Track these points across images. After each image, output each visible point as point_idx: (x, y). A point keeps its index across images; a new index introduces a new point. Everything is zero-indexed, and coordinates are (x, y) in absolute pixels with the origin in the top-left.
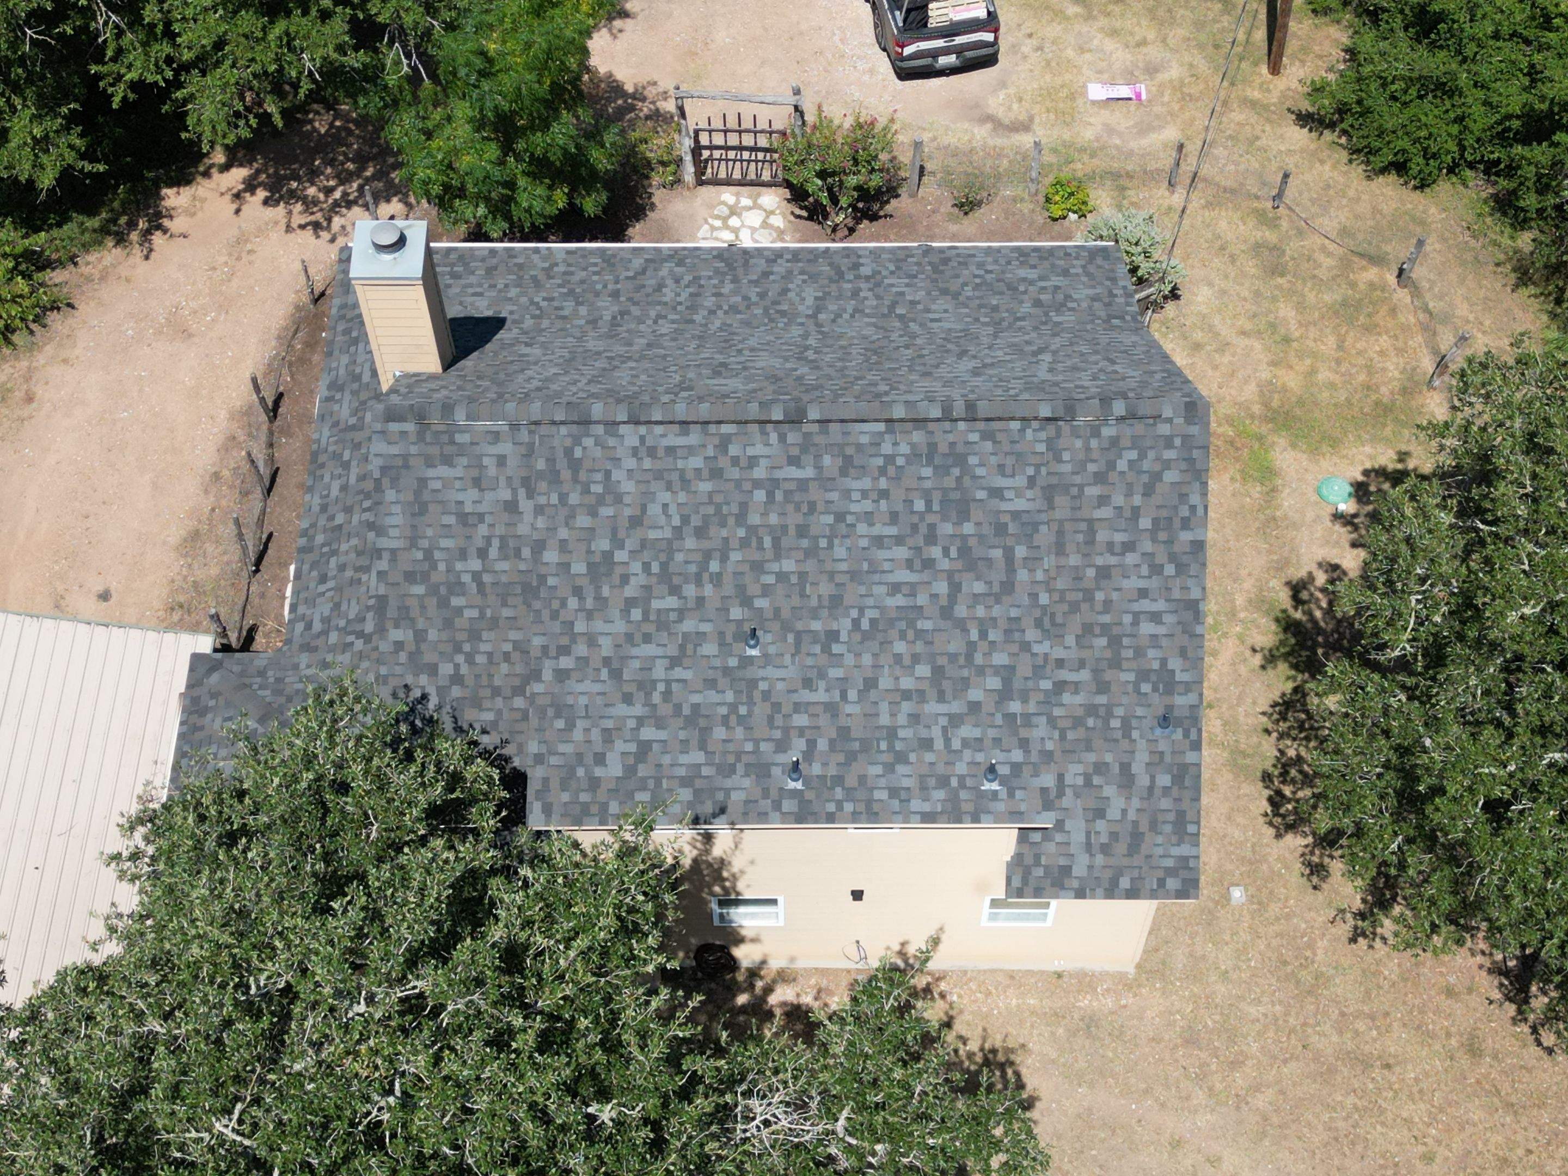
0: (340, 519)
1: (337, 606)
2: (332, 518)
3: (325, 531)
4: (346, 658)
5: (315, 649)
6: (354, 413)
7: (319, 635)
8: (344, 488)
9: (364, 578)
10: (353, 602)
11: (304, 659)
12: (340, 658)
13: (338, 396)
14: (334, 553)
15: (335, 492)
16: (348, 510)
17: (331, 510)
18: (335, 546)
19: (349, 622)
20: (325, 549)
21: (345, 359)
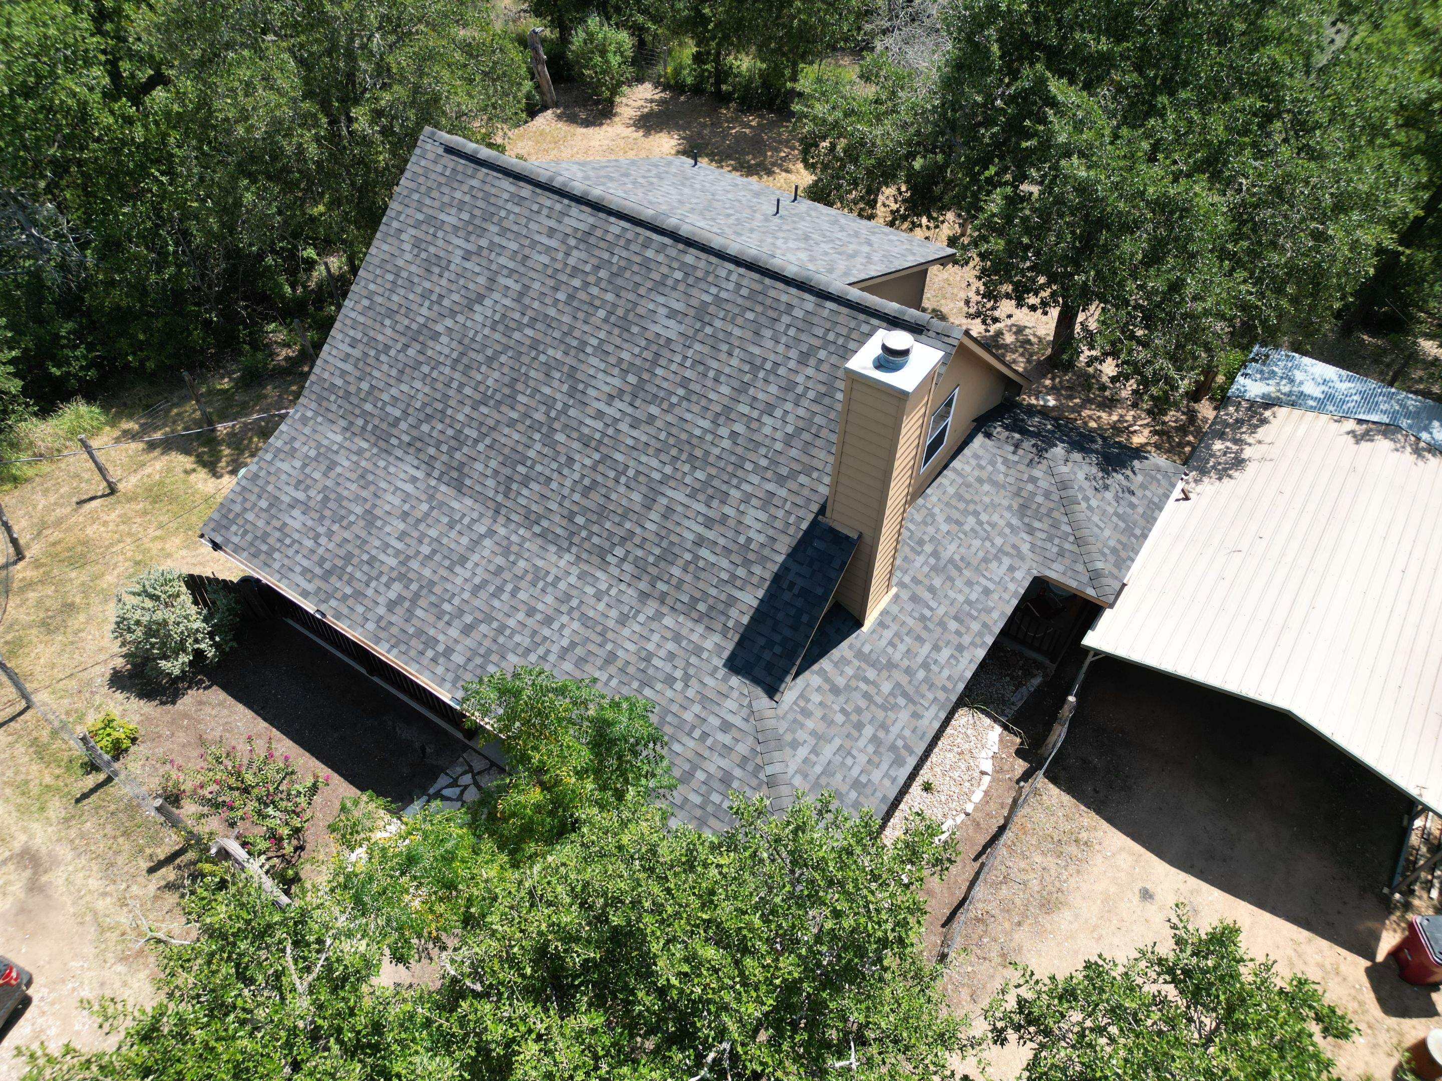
0: (953, 625)
1: (985, 560)
2: (958, 633)
3: (968, 629)
4: (995, 518)
5: (1014, 546)
6: (895, 707)
7: (1007, 554)
8: (936, 648)
9: (957, 557)
10: (973, 549)
11: (1025, 548)
12: (1002, 523)
13: (900, 743)
14: (968, 602)
15: (946, 653)
16: (942, 624)
17: (955, 640)
18: (966, 608)
19: (983, 540)
20: (975, 614)
21: (876, 776)
